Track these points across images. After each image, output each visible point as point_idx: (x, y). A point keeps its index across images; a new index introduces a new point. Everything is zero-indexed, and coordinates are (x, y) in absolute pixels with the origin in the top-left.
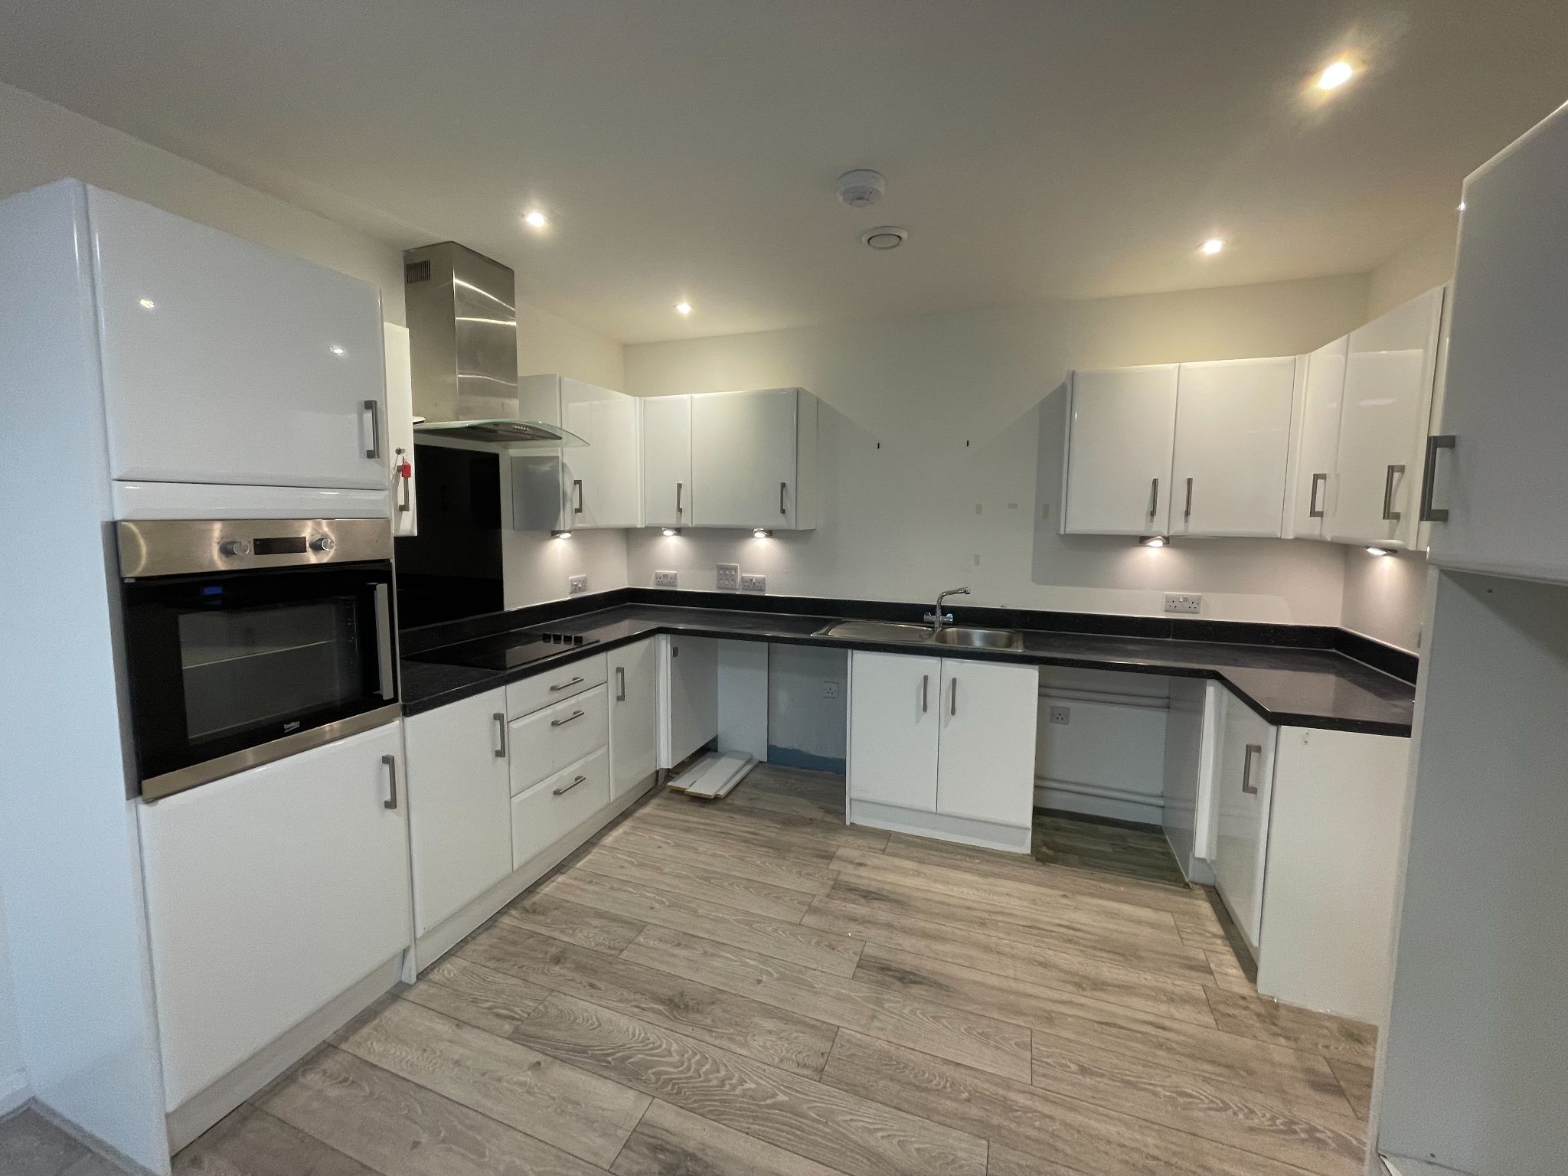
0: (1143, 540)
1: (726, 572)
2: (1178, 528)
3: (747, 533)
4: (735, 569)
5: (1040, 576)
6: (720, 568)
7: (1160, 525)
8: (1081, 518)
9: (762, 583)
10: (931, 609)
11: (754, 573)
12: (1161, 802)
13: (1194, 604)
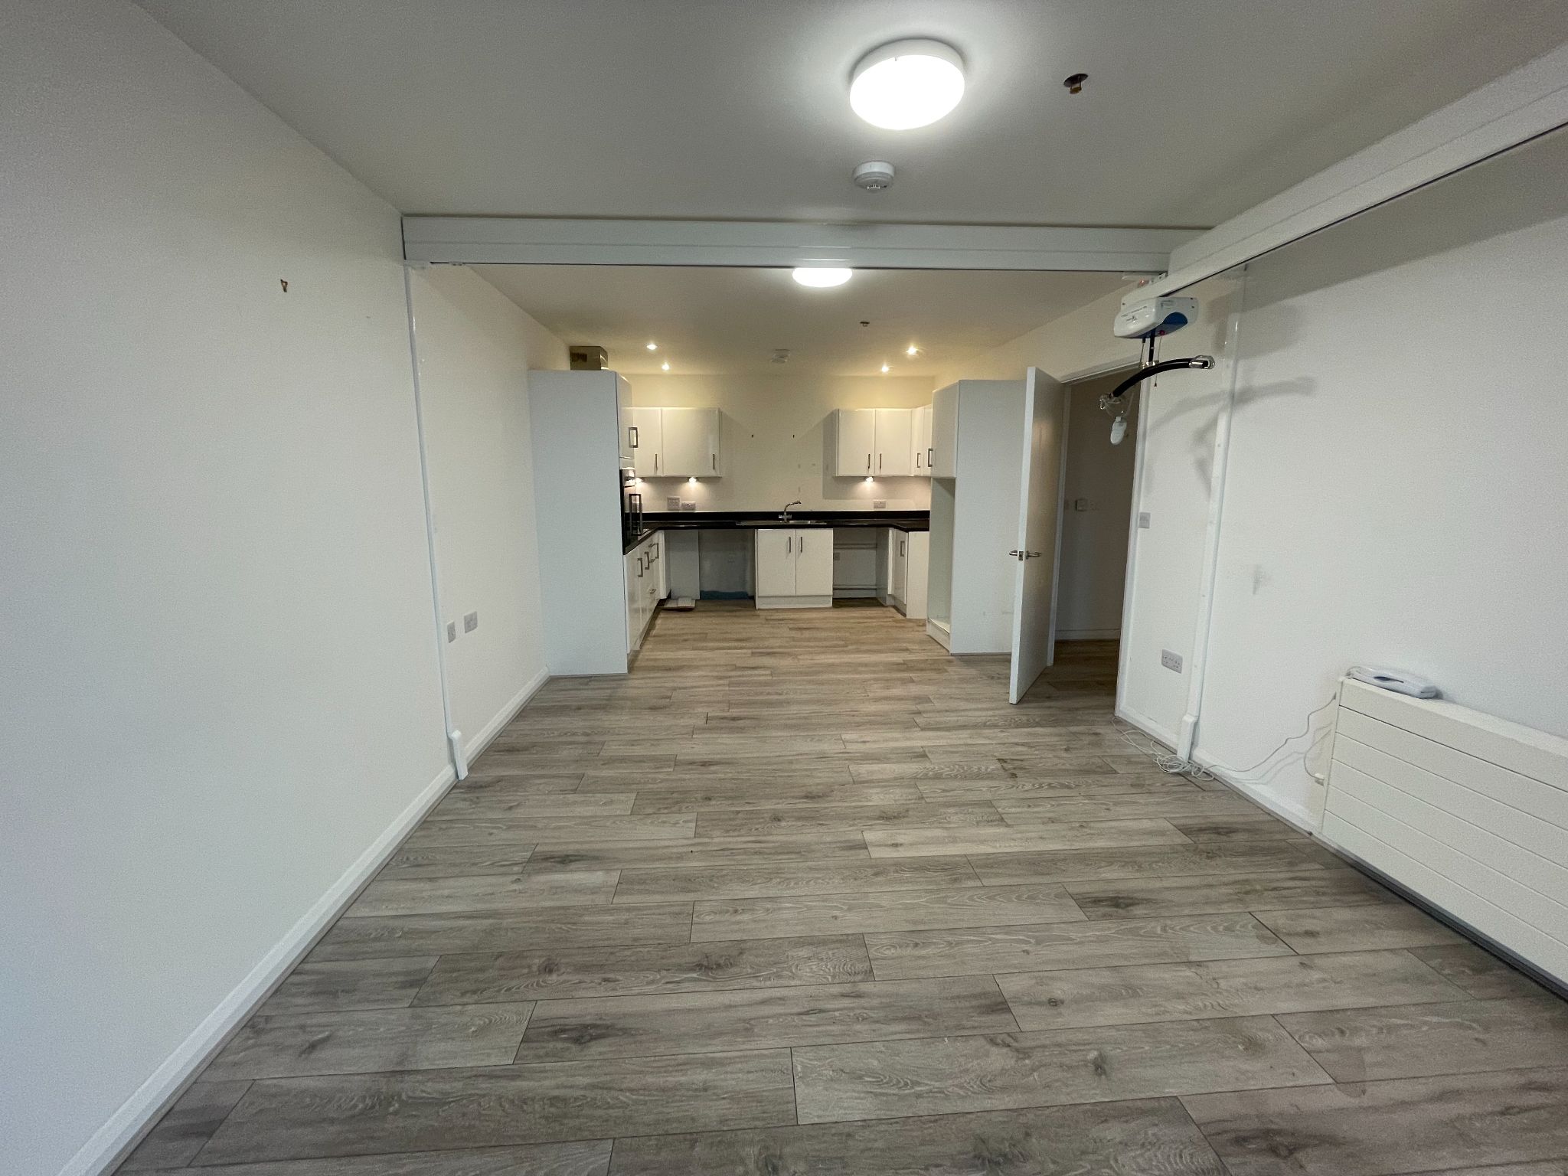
0: (864, 478)
1: (672, 501)
2: (877, 473)
3: (687, 479)
4: (678, 499)
5: (826, 496)
6: (669, 499)
7: (871, 472)
8: (843, 470)
9: (693, 507)
10: (782, 513)
11: (687, 500)
12: (875, 587)
13: (883, 505)
